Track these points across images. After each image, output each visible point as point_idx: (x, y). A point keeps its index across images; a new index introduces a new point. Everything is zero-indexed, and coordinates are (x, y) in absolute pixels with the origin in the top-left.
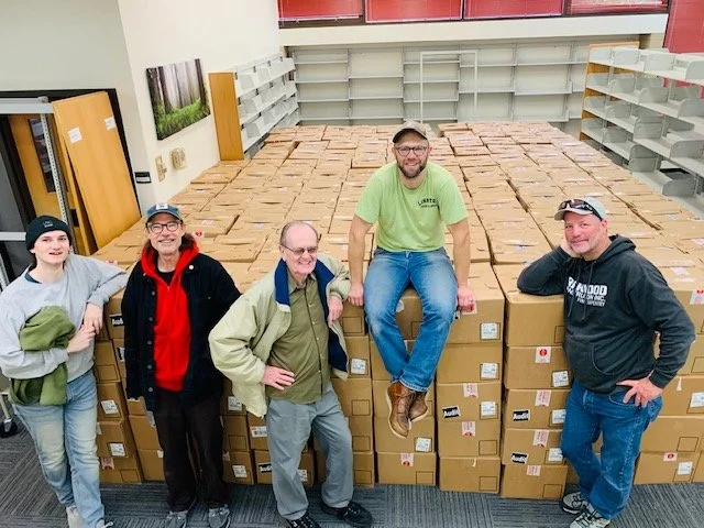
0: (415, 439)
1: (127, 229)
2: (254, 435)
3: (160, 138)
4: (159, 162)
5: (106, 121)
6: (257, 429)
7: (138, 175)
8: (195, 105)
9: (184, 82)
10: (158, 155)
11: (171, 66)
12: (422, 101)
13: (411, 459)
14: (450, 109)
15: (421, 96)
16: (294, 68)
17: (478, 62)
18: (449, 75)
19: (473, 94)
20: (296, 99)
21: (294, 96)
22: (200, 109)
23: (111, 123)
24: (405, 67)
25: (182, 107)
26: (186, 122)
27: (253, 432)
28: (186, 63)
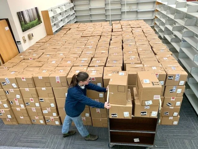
0: (85, 113)
1: (13, 58)
2: (44, 113)
3: (23, 31)
4: (24, 38)
5: (5, 28)
6: (44, 111)
7: (18, 42)
8: (36, 21)
9: (31, 14)
10: (23, 36)
11: (26, 11)
12: (110, 14)
13: (85, 119)
14: (119, 16)
15: (110, 13)
16: (74, 6)
17: (127, 2)
18: (118, 6)
19: (125, 12)
20: (75, 15)
21: (74, 14)
22: (38, 22)
23: (7, 28)
24: (105, 4)
25: (31, 22)
26: (33, 26)
27: (43, 112)
28: (32, 9)
